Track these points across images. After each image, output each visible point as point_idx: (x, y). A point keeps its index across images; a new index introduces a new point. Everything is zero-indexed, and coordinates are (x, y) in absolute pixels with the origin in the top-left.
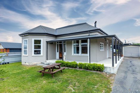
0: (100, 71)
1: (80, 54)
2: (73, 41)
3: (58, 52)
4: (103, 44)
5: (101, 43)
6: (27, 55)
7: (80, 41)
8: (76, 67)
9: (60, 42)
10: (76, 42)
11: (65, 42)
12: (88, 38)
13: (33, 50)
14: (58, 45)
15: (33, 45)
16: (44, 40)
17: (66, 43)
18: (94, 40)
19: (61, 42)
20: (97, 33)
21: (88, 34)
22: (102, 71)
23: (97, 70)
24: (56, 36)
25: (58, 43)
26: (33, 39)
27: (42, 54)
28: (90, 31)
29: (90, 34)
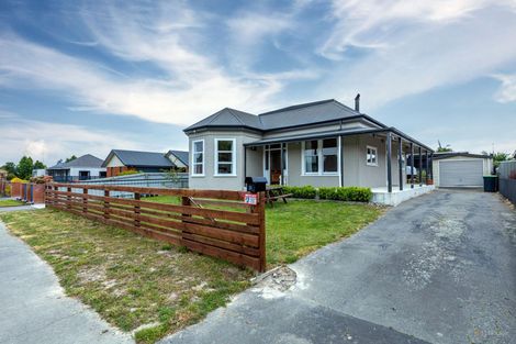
0: (363, 201)
1: (320, 172)
2: (303, 143)
3: (267, 169)
4: (375, 149)
5: (368, 147)
6: (203, 175)
7: (320, 142)
8: (313, 197)
9: (272, 147)
10: (310, 144)
11: (284, 146)
12: (338, 135)
13: (216, 163)
14: (267, 152)
15: (216, 152)
16: (238, 141)
17: (286, 148)
18: (353, 140)
19: (279, 146)
20: (360, 125)
21: (338, 128)
22: (367, 201)
23: (357, 200)
24: (263, 133)
25: (267, 147)
26: (216, 138)
27: (234, 174)
28: (342, 119)
29: (343, 127)
